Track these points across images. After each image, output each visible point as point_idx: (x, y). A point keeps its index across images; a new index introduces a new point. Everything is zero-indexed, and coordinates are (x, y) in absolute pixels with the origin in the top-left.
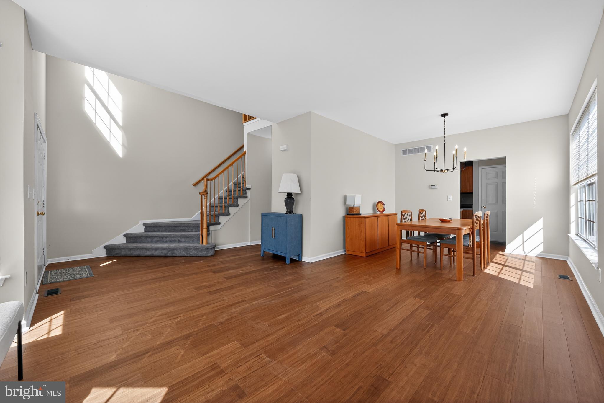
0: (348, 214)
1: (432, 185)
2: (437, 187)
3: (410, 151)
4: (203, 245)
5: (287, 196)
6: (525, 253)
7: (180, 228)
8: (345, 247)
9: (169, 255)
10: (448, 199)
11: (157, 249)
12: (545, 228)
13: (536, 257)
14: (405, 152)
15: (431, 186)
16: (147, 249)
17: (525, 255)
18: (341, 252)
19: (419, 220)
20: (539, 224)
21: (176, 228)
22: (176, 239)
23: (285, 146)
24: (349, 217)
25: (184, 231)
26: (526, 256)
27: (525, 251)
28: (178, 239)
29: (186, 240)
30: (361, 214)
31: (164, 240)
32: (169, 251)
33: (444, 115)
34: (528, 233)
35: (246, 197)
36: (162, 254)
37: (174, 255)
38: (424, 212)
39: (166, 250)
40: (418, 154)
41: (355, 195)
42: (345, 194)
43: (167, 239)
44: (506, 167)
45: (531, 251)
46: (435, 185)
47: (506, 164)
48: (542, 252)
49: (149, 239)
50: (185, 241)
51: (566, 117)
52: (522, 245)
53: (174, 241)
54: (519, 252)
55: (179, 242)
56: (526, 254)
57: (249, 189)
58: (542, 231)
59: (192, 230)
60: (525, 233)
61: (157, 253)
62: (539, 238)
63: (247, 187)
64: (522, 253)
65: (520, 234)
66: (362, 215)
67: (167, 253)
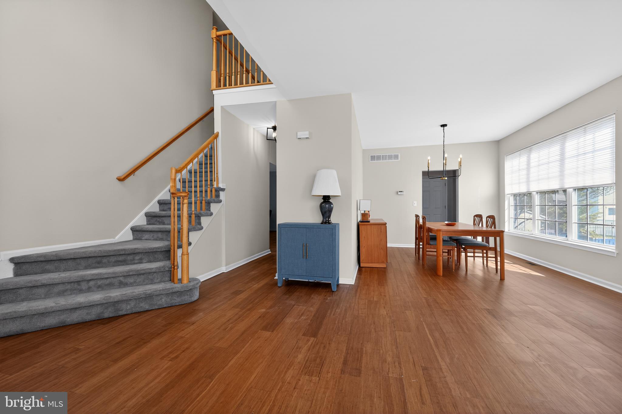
0: (361, 222)
1: (399, 192)
2: (404, 193)
3: (379, 158)
4: (183, 284)
5: (323, 200)
7: (113, 259)
9: (106, 315)
10: (414, 204)
11: (74, 309)
14: (373, 158)
16: (43, 314)
21: (105, 260)
22: (115, 281)
23: (307, 133)
24: (365, 225)
25: (124, 263)
28: (120, 280)
29: (138, 280)
31: (84, 286)
32: (107, 308)
33: (444, 126)
35: (220, 201)
36: (88, 318)
37: (121, 313)
39: (99, 307)
40: (386, 161)
43: (92, 283)
46: (402, 192)
49: (42, 291)
50: (135, 282)
51: (497, 142)
53: (110, 286)
55: (122, 285)
57: (223, 190)
59: (141, 259)
61: (75, 317)
63: (221, 186)
67: (102, 313)
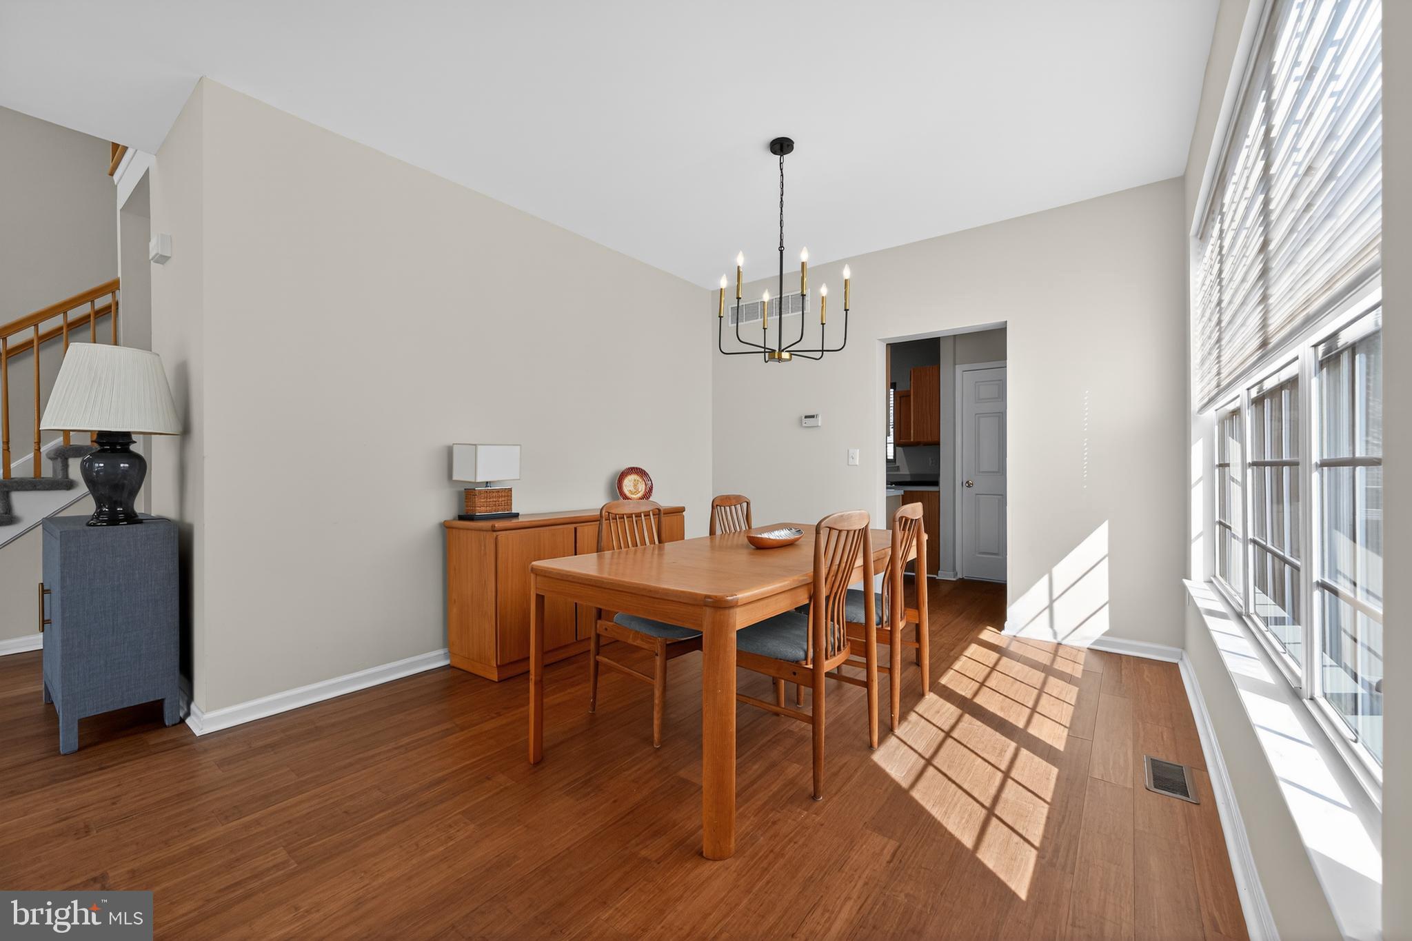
0: (461, 518)
1: (806, 417)
2: (820, 421)
5: (96, 449)
6: (1055, 634)
8: (448, 642)
10: (851, 459)
12: (1114, 554)
13: (1088, 648)
15: (805, 420)
17: (1055, 641)
18: (435, 659)
19: (710, 535)
20: (1098, 542)
24: (464, 529)
26: (1059, 644)
27: (1056, 628)
30: (517, 515)
33: (781, 146)
34: (1064, 571)
38: (745, 505)
41: (475, 445)
42: (449, 442)
44: (1006, 367)
45: (1074, 630)
46: (815, 417)
47: (1006, 359)
48: (1106, 634)
51: (1178, 186)
52: (1047, 612)
54: (1040, 632)
56: (1059, 639)
58: (1106, 562)
60: (1057, 570)
62: (1098, 588)
64: (1048, 637)
65: (1042, 576)
66: (521, 519)
